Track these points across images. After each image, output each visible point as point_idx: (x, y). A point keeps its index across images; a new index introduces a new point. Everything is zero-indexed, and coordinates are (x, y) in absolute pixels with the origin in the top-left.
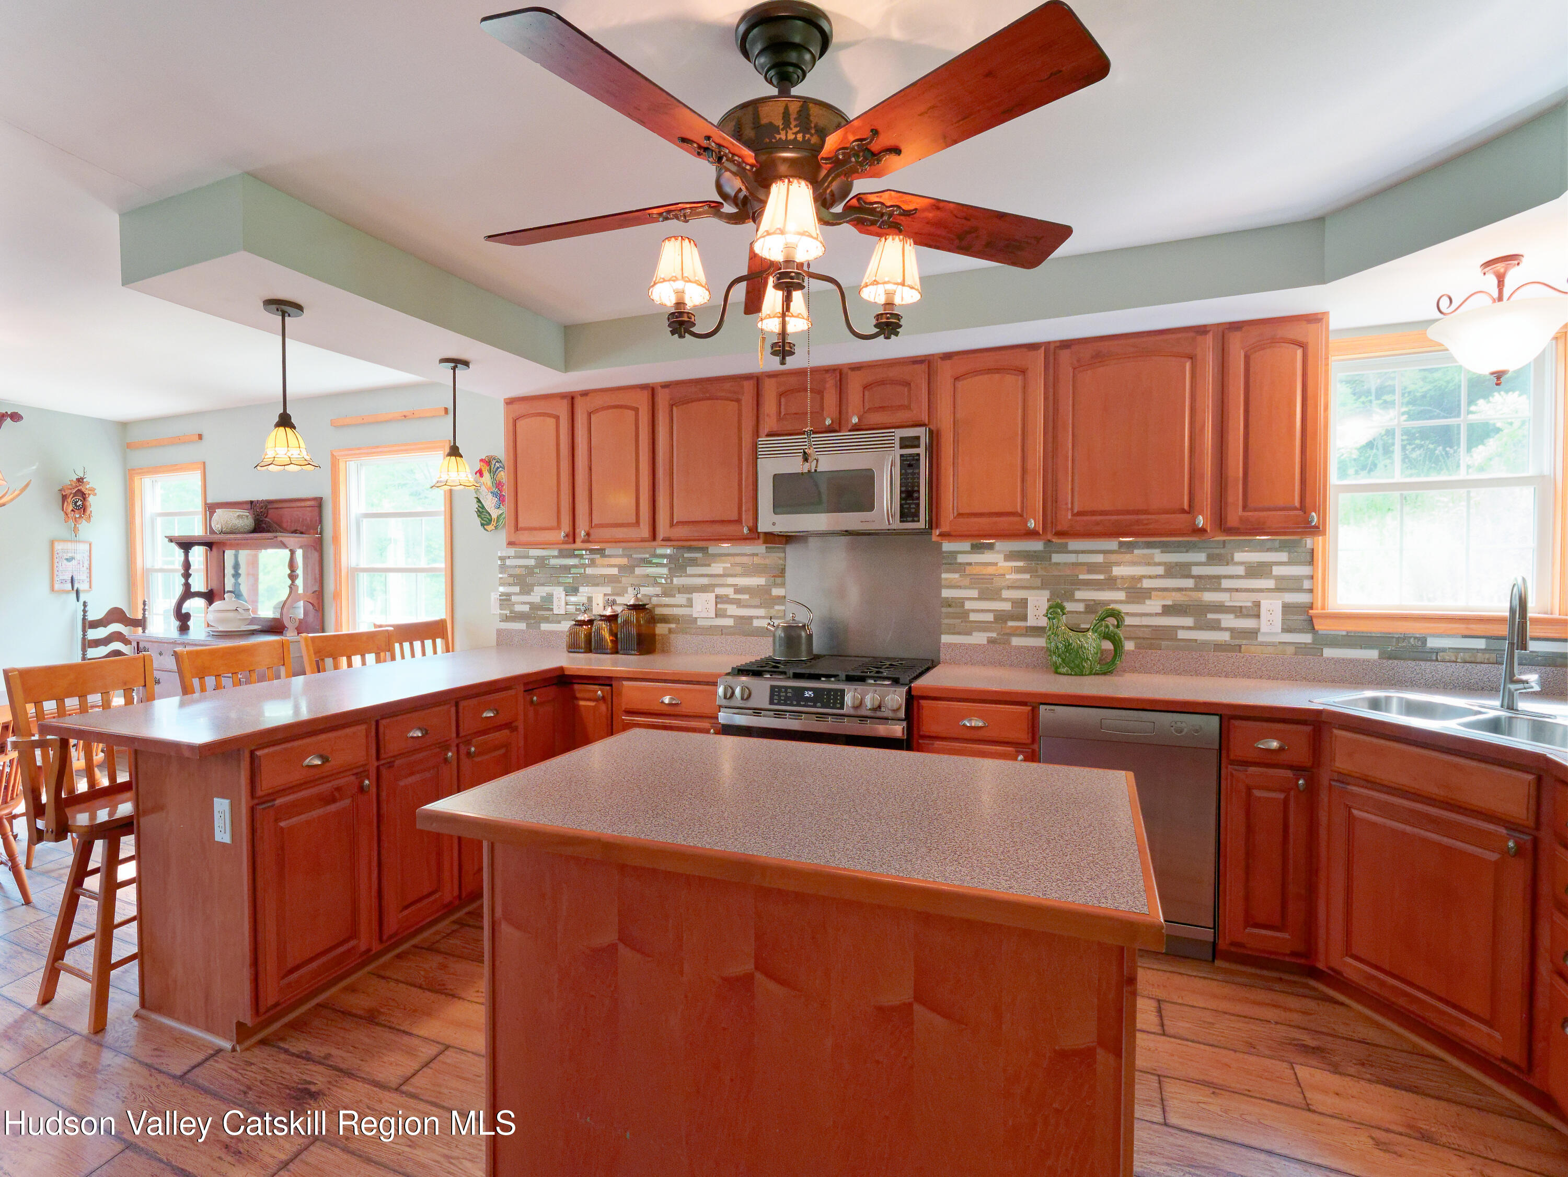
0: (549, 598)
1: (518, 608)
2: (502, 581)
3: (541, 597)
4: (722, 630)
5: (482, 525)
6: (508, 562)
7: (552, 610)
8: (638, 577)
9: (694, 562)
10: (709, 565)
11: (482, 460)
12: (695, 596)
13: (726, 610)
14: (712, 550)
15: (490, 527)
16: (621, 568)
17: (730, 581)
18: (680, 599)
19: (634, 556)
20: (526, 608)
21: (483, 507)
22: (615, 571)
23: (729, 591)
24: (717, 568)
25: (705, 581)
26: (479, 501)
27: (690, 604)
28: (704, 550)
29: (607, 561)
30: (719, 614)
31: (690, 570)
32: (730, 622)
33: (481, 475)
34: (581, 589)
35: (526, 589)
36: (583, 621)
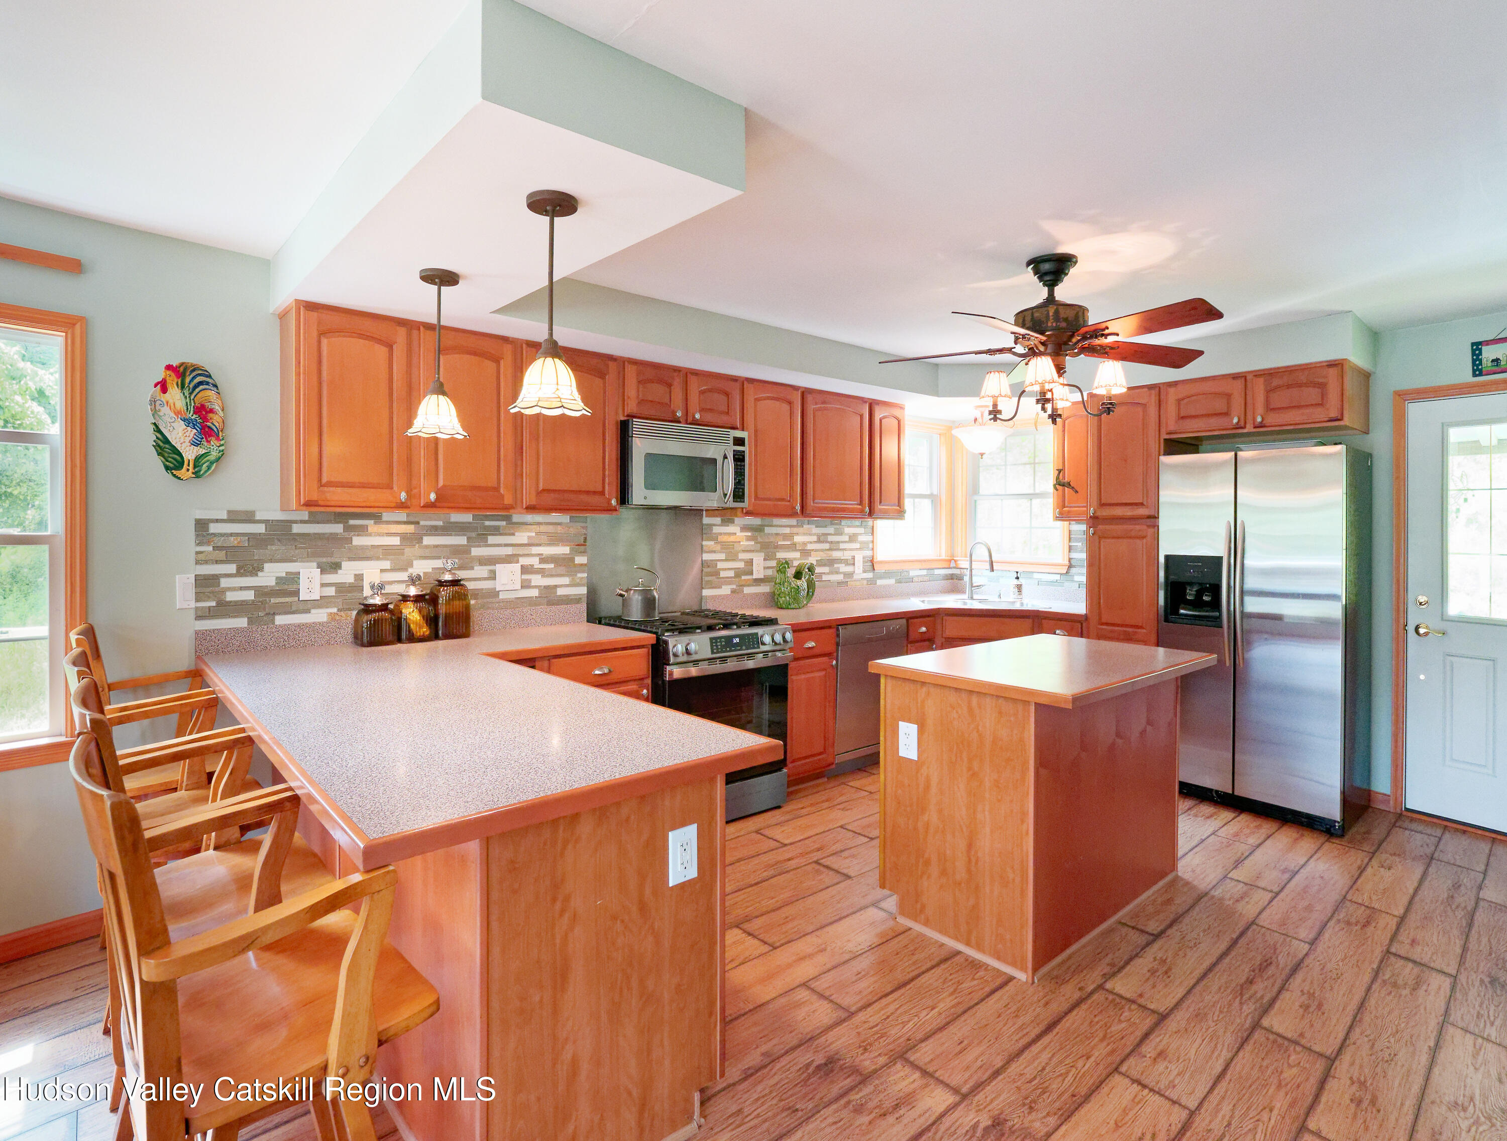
0: (294, 578)
1: (230, 597)
2: (201, 557)
3: (277, 578)
4: (530, 601)
5: (167, 468)
6: (213, 528)
7: (296, 593)
8: (427, 547)
9: (496, 531)
10: (513, 534)
11: (169, 367)
12: (499, 568)
13: (530, 581)
14: (516, 518)
15: (182, 473)
16: (404, 537)
17: (535, 550)
18: (481, 571)
19: (422, 523)
20: (249, 596)
21: (166, 441)
22: (396, 541)
23: (535, 562)
24: (522, 537)
25: (509, 551)
26: (158, 430)
27: (493, 576)
28: (508, 518)
29: (384, 528)
30: (525, 585)
31: (491, 540)
32: (534, 593)
33: (164, 390)
34: (345, 565)
35: (249, 568)
36: (375, 605)
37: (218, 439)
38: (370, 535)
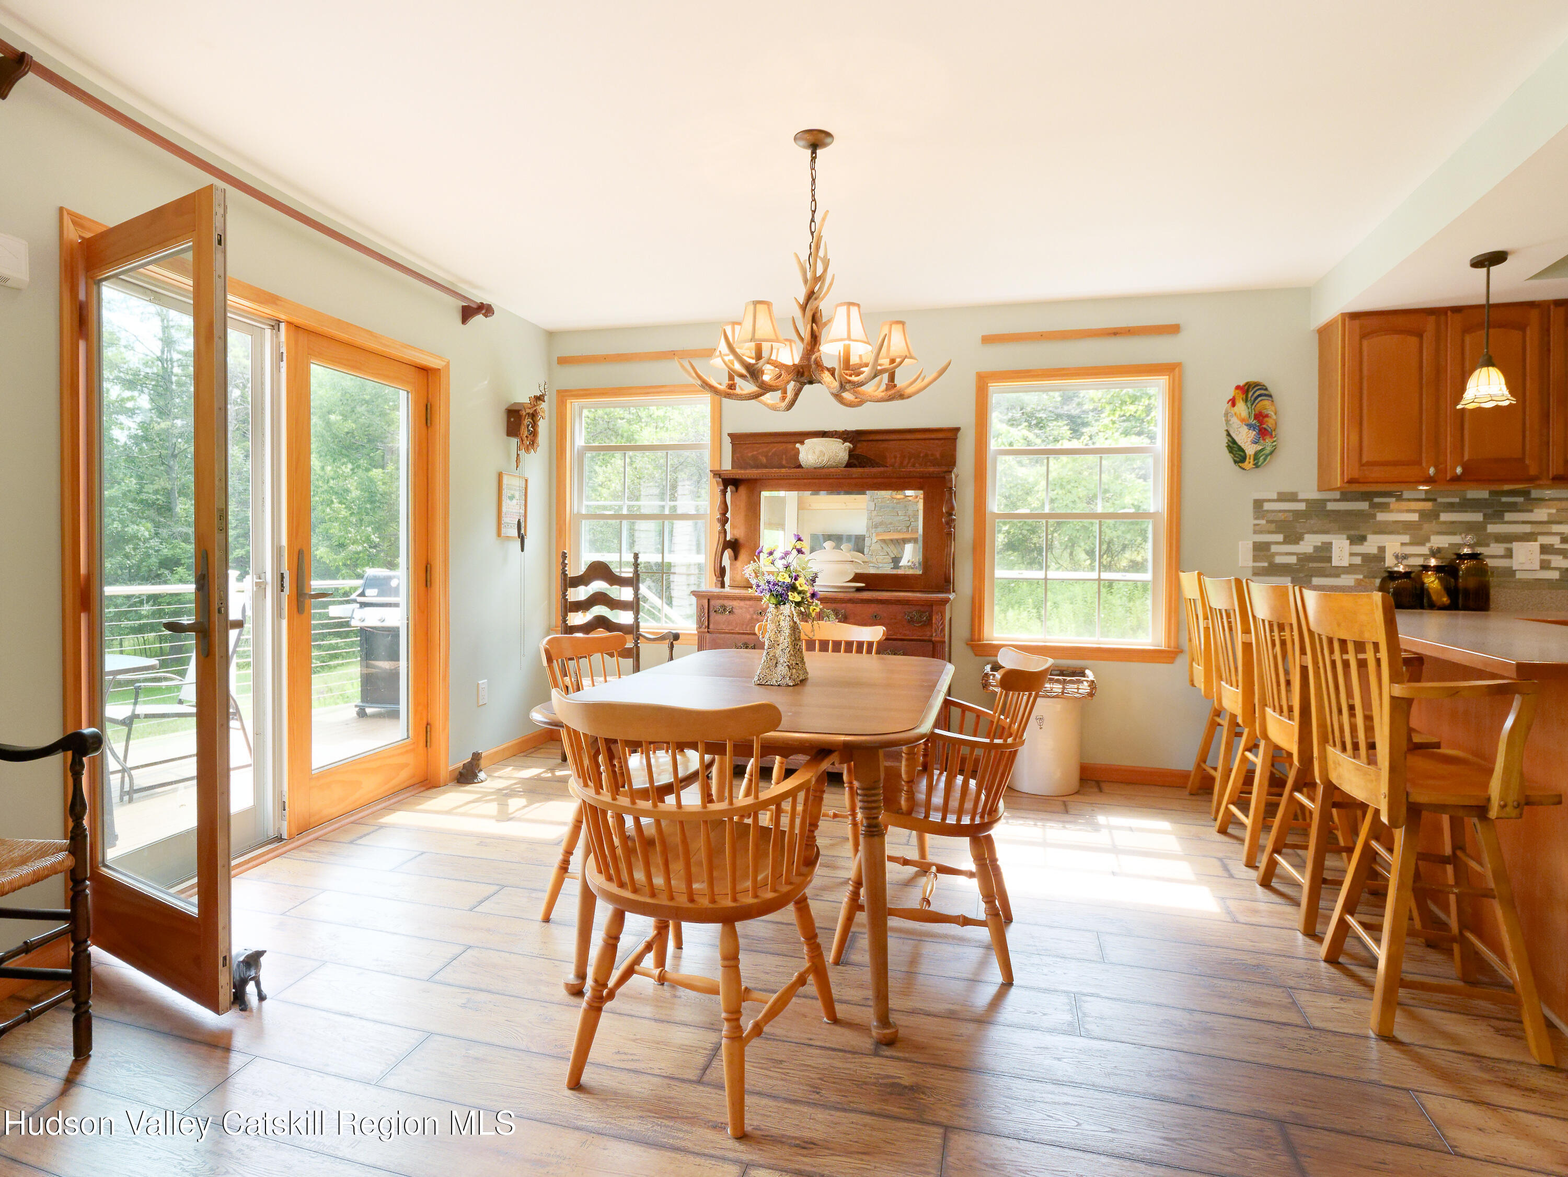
0: (1327, 547)
1: (1279, 560)
2: (1257, 528)
3: (1315, 547)
4: (1549, 583)
5: (1235, 462)
6: (1267, 506)
7: (1329, 559)
8: (1445, 523)
9: (1513, 508)
10: (1531, 511)
11: (1238, 387)
12: (1516, 546)
13: (1549, 562)
14: (1535, 494)
15: (1245, 465)
16: (1423, 514)
17: (1556, 528)
18: (1496, 549)
19: (1439, 500)
20: (1293, 560)
21: (1234, 442)
22: (1415, 517)
23: (1555, 541)
24: (1541, 514)
25: (1527, 529)
26: (1229, 435)
27: (1509, 554)
28: (1526, 494)
29: (1405, 505)
30: (1545, 566)
31: (1508, 516)
32: (1555, 575)
33: (1234, 405)
34: (1370, 537)
35: (1293, 538)
36: (1399, 572)
37: (1271, 437)
38: (1392, 511)
